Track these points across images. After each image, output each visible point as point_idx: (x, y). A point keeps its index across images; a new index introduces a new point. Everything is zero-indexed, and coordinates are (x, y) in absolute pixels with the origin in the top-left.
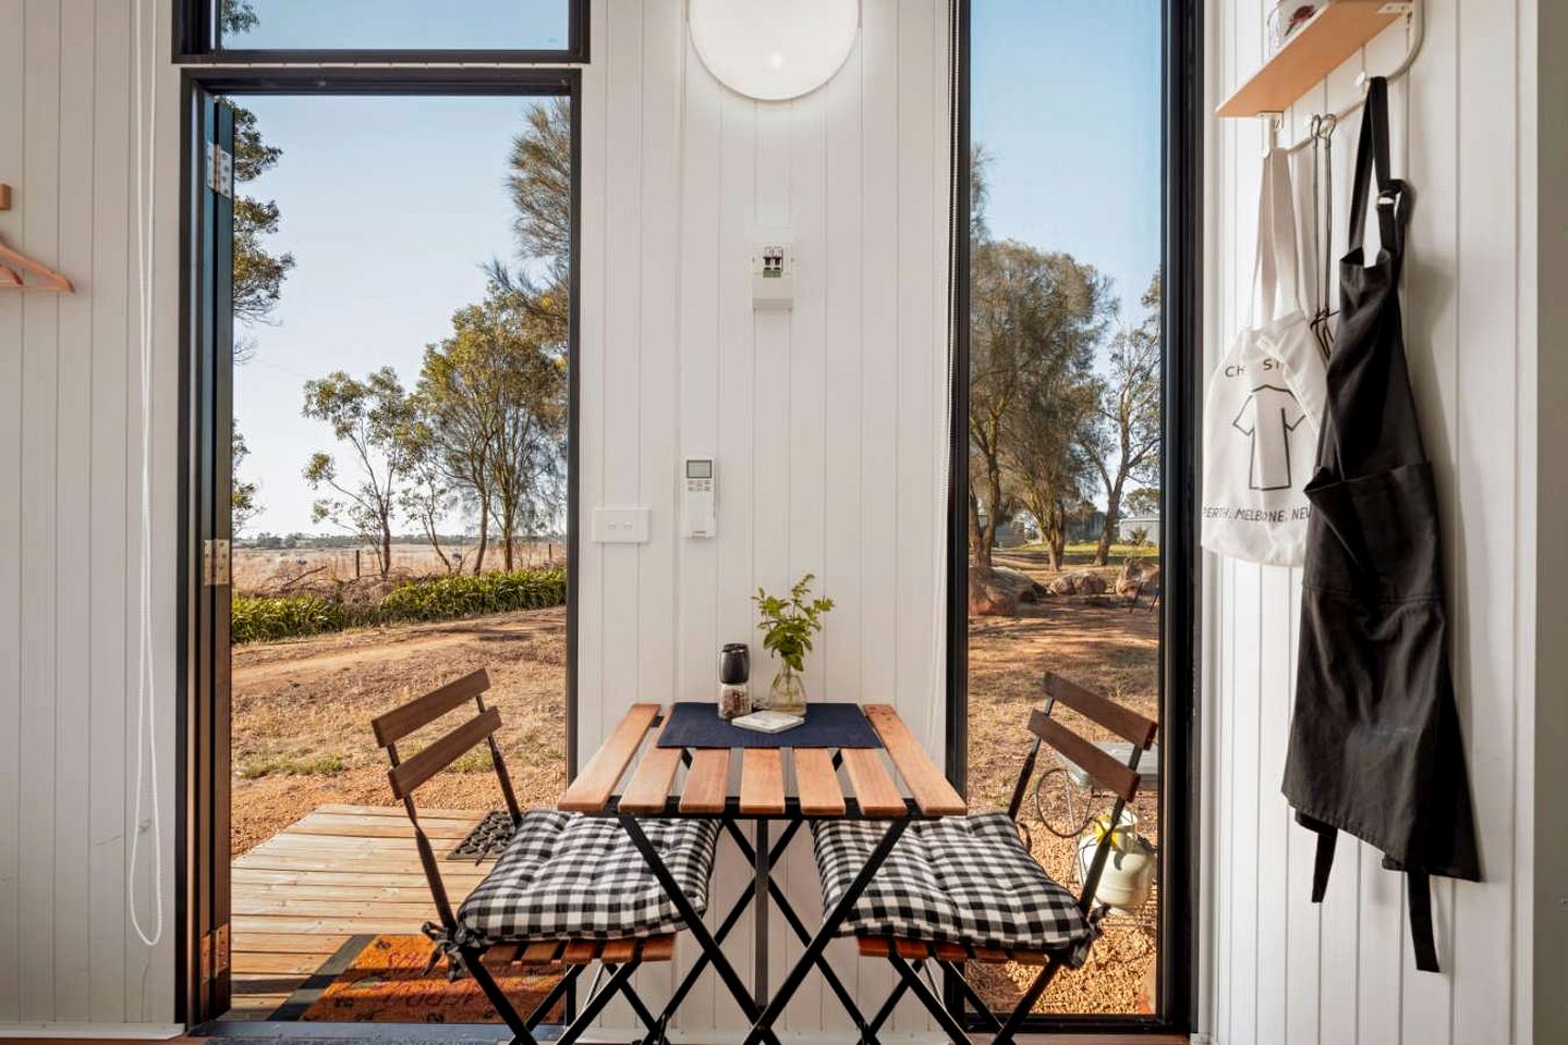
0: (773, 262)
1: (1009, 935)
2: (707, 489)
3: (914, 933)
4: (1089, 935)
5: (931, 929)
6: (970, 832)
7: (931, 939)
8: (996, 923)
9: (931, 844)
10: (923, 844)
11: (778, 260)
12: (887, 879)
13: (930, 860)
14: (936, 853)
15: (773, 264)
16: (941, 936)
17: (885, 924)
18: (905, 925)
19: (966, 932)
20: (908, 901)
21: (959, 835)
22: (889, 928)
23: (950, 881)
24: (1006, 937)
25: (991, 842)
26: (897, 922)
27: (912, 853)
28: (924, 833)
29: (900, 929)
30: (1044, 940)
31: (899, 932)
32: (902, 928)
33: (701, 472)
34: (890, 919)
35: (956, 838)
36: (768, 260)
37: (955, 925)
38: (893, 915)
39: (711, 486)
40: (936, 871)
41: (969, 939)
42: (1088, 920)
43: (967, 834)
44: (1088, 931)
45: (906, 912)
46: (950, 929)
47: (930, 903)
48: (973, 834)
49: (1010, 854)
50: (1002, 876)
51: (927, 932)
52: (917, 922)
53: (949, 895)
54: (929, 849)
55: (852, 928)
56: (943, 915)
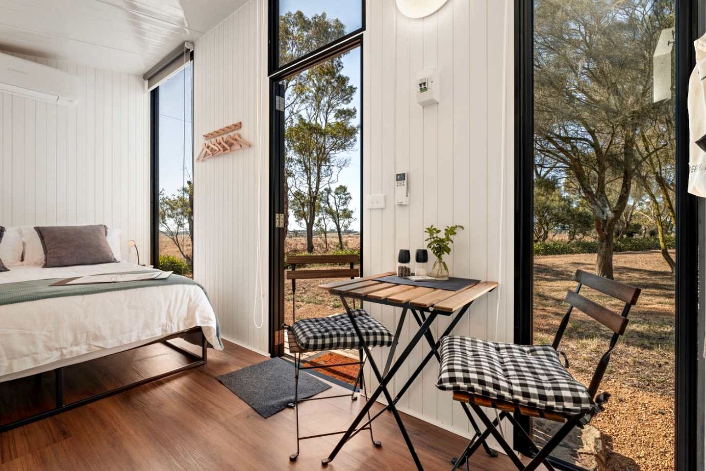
0: (423, 85)
1: (541, 401)
2: (404, 185)
3: (486, 394)
4: (593, 408)
5: (495, 393)
6: (528, 353)
7: (495, 398)
8: (534, 394)
9: (503, 356)
10: (499, 355)
11: (424, 84)
12: (474, 366)
13: (502, 363)
14: (505, 360)
15: (423, 87)
16: (501, 398)
17: (470, 386)
18: (481, 388)
19: (516, 397)
20: (484, 377)
21: (521, 354)
22: (472, 389)
23: (511, 373)
24: (540, 402)
25: (540, 358)
26: (476, 386)
27: (492, 358)
28: (501, 351)
29: (478, 390)
30: (563, 406)
31: (477, 391)
32: (479, 390)
33: (401, 177)
34: (472, 384)
35: (519, 355)
36: (420, 85)
37: (509, 392)
38: (474, 382)
39: (405, 183)
40: (504, 368)
41: (517, 401)
42: (594, 400)
43: (527, 354)
44: (593, 406)
45: (482, 383)
46: (507, 395)
47: (496, 380)
48: (530, 354)
49: (551, 365)
50: (543, 374)
51: (494, 395)
52: (487, 388)
53: (508, 379)
54: (502, 358)
55: (451, 386)
56: (503, 387)
